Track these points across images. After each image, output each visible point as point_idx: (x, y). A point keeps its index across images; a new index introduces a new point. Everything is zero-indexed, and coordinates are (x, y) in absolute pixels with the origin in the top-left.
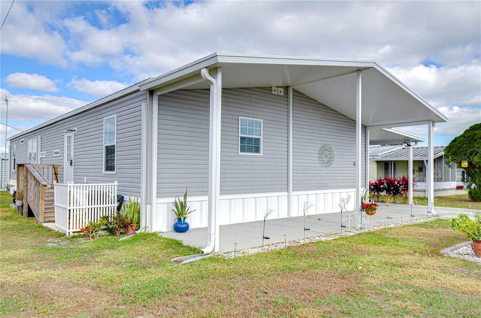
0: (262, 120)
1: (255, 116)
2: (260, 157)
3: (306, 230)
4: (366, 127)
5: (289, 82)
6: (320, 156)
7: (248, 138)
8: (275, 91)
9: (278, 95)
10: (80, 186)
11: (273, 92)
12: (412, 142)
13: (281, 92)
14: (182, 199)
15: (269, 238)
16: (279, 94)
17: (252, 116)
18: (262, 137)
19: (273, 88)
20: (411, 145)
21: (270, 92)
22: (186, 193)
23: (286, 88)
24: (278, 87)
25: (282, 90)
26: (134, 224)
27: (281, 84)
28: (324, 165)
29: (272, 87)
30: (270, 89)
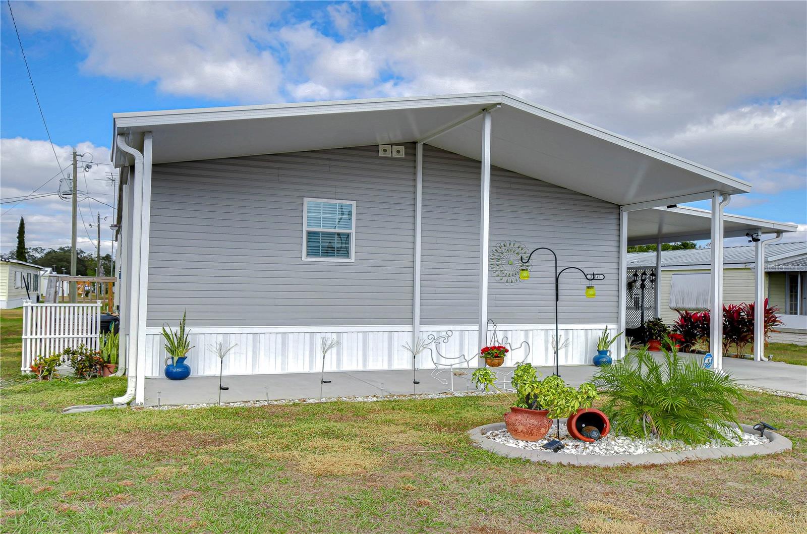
0: (354, 203)
1: (338, 196)
2: (348, 264)
3: (324, 382)
4: (620, 206)
5: (416, 135)
6: (494, 263)
7: (324, 233)
8: (385, 151)
9: (392, 159)
10: (51, 307)
11: (381, 154)
12: (763, 233)
13: (398, 152)
14: (176, 329)
15: (228, 389)
16: (395, 155)
17: (334, 196)
18: (353, 231)
19: (381, 148)
20: (759, 240)
21: (374, 154)
22: (184, 320)
23: (411, 146)
24: (392, 145)
25: (402, 149)
26: (112, 365)
27: (399, 138)
28: (505, 279)
29: (378, 145)
30: (374, 148)
